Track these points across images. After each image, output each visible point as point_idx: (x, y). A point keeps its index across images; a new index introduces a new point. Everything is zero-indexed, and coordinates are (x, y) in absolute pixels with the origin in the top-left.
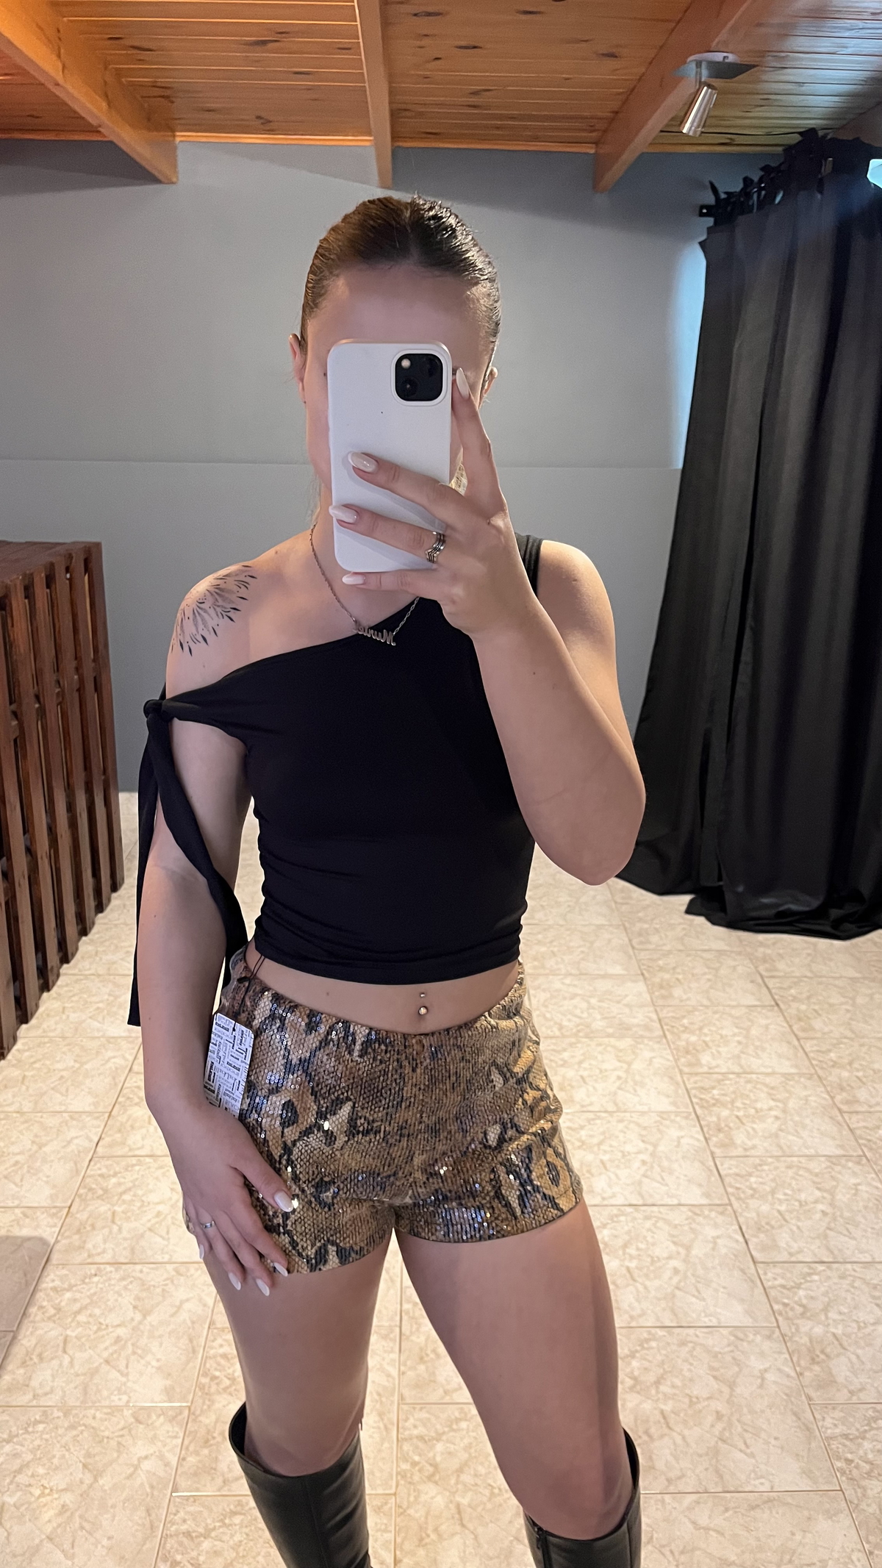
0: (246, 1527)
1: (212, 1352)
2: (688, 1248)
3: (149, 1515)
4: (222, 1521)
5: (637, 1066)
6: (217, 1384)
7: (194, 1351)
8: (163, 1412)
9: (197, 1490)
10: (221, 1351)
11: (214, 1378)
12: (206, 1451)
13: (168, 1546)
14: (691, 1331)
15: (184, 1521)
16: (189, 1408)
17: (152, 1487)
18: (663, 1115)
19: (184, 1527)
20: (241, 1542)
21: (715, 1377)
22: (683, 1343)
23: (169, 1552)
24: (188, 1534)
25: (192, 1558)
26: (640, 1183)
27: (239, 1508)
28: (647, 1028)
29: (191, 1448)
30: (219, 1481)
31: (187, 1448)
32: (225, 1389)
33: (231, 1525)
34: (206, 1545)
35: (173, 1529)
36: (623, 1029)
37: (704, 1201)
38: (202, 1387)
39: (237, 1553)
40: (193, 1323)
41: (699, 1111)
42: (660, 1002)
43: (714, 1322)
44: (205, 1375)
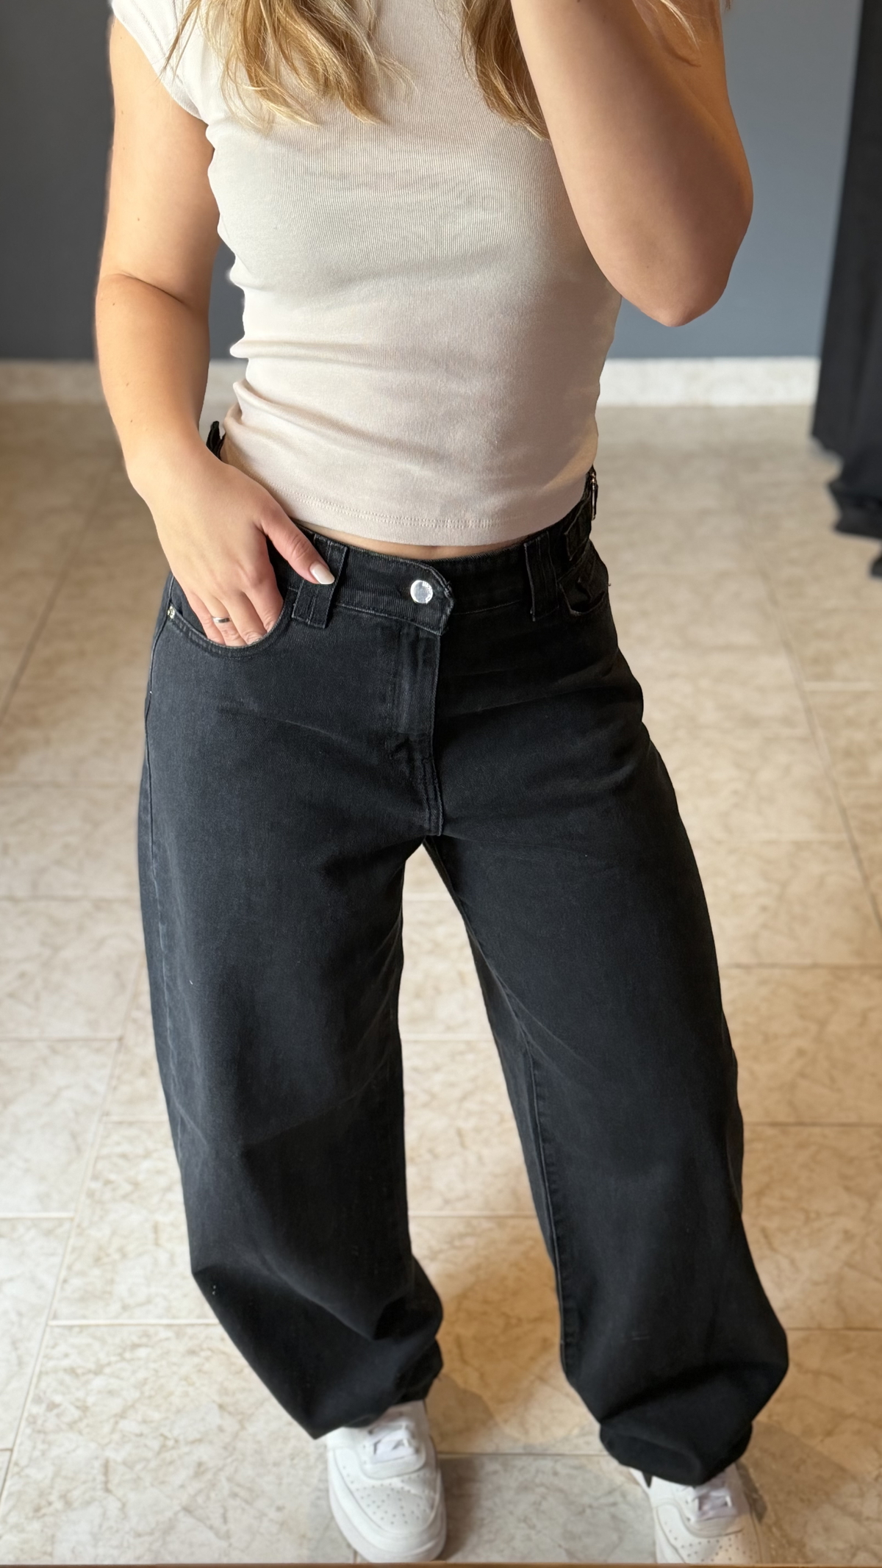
0: (155, 1361)
1: (105, 1151)
2: (823, 1024)
3: (16, 1349)
4: (120, 1355)
5: (766, 775)
6: (114, 1190)
7: (79, 1150)
8: (35, 1223)
9: (84, 1317)
10: (119, 1150)
11: (107, 1182)
12: (96, 1272)
13: (43, 1385)
14: (817, 1130)
15: (66, 1355)
16: (72, 1219)
17: (20, 1314)
18: (799, 846)
19: (66, 1363)
20: (146, 1380)
21: (847, 1189)
22: (801, 1146)
23: (45, 1393)
24: (72, 1371)
25: (78, 1400)
26: (755, 936)
27: (144, 1340)
28: (787, 721)
29: (77, 1267)
30: (115, 1307)
31: (70, 1268)
32: (125, 1197)
33: (132, 1360)
34: (98, 1382)
35: (51, 1364)
36: (751, 722)
37: (855, 961)
38: (91, 1194)
39: (142, 1393)
40: (77, 1113)
41: (858, 838)
42: (810, 686)
43: (853, 1118)
44: (95, 1177)
